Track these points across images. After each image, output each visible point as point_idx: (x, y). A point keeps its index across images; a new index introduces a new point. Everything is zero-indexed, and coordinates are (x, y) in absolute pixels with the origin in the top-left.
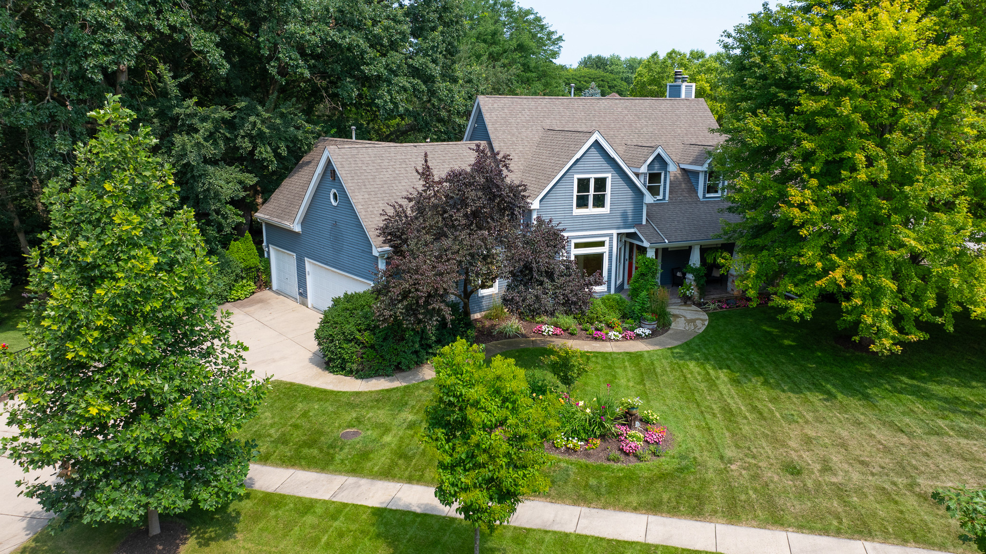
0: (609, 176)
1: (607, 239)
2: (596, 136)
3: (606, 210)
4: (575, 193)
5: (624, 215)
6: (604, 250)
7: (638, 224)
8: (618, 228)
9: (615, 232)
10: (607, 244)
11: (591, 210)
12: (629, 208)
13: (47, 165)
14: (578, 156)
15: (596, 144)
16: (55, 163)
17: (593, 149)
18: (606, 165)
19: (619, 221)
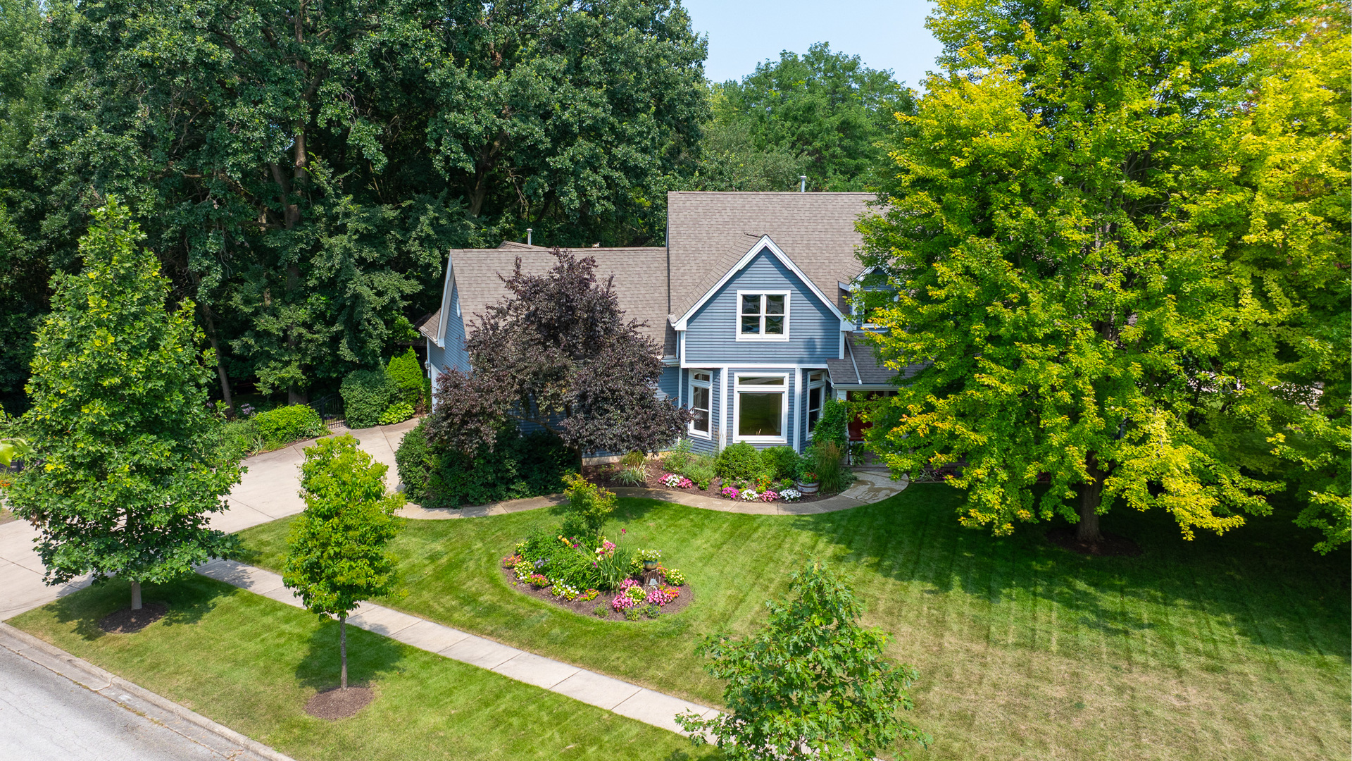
0: (787, 294)
1: (786, 375)
2: (765, 242)
3: (785, 337)
4: (739, 313)
5: (810, 345)
6: (784, 388)
7: (833, 358)
8: (801, 362)
9: (797, 367)
10: (786, 381)
11: (763, 336)
12: (817, 334)
13: (200, 265)
14: (740, 266)
15: (766, 251)
16: (206, 263)
17: (763, 258)
18: (782, 279)
19: (803, 353)
